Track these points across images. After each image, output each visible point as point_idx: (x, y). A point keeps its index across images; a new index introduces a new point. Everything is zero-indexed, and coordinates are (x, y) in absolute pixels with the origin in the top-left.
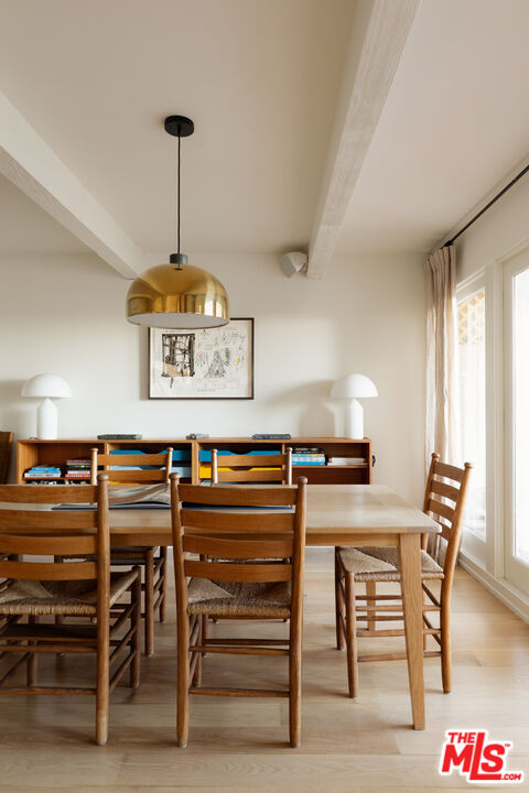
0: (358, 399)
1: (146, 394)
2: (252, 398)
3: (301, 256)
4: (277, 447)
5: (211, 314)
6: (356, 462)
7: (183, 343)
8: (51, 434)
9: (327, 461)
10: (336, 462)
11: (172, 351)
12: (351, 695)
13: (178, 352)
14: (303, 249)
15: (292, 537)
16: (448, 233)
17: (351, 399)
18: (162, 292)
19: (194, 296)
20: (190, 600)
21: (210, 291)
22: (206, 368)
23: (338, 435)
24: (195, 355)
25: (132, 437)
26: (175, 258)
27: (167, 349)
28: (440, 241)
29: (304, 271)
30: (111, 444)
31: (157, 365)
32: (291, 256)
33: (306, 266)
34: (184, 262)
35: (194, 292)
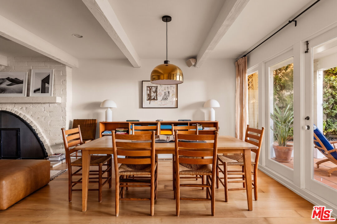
0: (213, 108)
1: (141, 106)
2: (177, 108)
3: (194, 60)
4: (186, 124)
5: (179, 80)
6: (213, 129)
7: (154, 89)
8: (110, 120)
9: (203, 128)
10: (206, 129)
11: (150, 92)
12: (226, 201)
13: (152, 92)
14: (195, 58)
15: (213, 150)
16: (245, 52)
17: (211, 108)
18: (163, 73)
19: (173, 74)
20: (180, 170)
21: (178, 72)
22: (161, 98)
23: (206, 120)
24: (158, 93)
25: (138, 121)
26: (166, 62)
27: (148, 91)
28: (241, 55)
29: (195, 66)
30: (131, 123)
31: (145, 97)
32: (191, 60)
33: (196, 63)
34: (169, 63)
35: (173, 73)
